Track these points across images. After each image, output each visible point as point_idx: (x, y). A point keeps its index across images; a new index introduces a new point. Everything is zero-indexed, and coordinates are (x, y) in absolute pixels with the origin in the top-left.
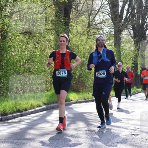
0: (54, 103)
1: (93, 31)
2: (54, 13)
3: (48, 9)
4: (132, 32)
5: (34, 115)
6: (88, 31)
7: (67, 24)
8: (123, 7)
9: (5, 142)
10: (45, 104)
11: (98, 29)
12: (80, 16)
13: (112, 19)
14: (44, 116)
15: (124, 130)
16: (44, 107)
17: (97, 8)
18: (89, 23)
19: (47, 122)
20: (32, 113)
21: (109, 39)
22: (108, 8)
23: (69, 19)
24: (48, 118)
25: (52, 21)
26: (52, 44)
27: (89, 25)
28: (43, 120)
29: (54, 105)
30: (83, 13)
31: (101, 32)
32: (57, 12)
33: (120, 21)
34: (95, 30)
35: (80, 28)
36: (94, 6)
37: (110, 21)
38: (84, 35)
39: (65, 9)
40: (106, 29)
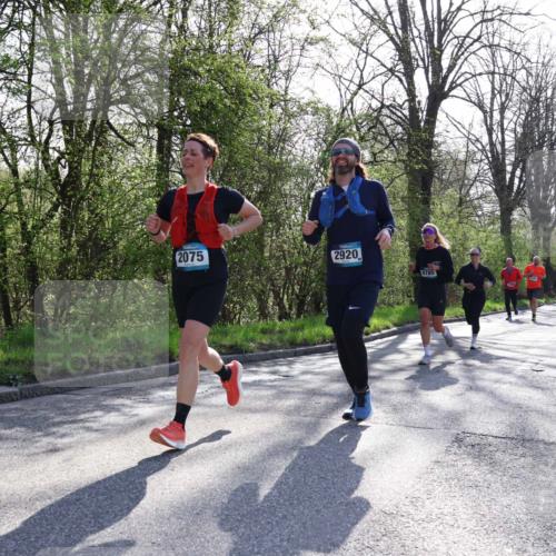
0: (408, 323)
1: (466, 210)
2: (406, 185)
3: (397, 180)
4: (527, 210)
5: (379, 341)
6: (460, 212)
7: (426, 201)
8: (513, 173)
9: (338, 381)
10: (395, 325)
11: (475, 208)
12: (446, 188)
13: (496, 191)
14: (395, 343)
15: (518, 363)
16: (395, 329)
17: (472, 176)
18: (461, 199)
19: (400, 352)
20: (376, 338)
21: (493, 223)
22: (490, 174)
23: (429, 194)
24: (401, 346)
25: (403, 198)
26: (405, 233)
27: (461, 202)
28: (393, 348)
29: (409, 325)
30: (451, 184)
31: (480, 213)
32: (410, 183)
33: (510, 195)
34: (471, 210)
35: (446, 207)
36: (468, 172)
37: (493, 194)
38: (454, 217)
39: (423, 178)
40: (487, 208)
